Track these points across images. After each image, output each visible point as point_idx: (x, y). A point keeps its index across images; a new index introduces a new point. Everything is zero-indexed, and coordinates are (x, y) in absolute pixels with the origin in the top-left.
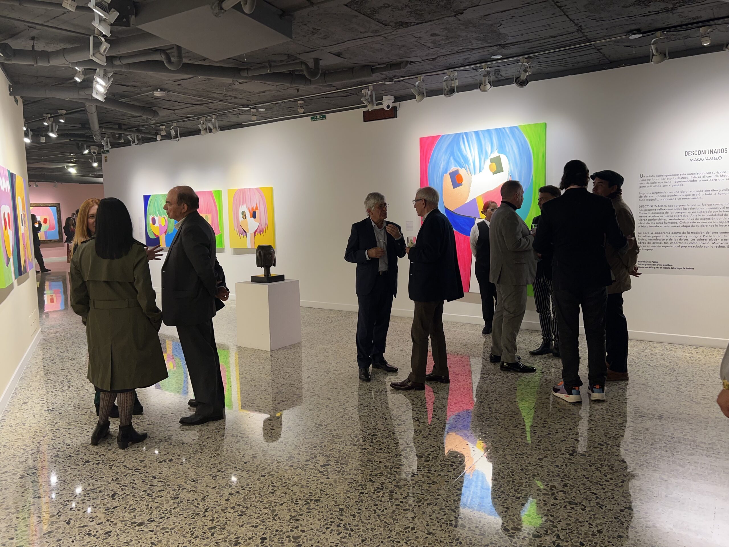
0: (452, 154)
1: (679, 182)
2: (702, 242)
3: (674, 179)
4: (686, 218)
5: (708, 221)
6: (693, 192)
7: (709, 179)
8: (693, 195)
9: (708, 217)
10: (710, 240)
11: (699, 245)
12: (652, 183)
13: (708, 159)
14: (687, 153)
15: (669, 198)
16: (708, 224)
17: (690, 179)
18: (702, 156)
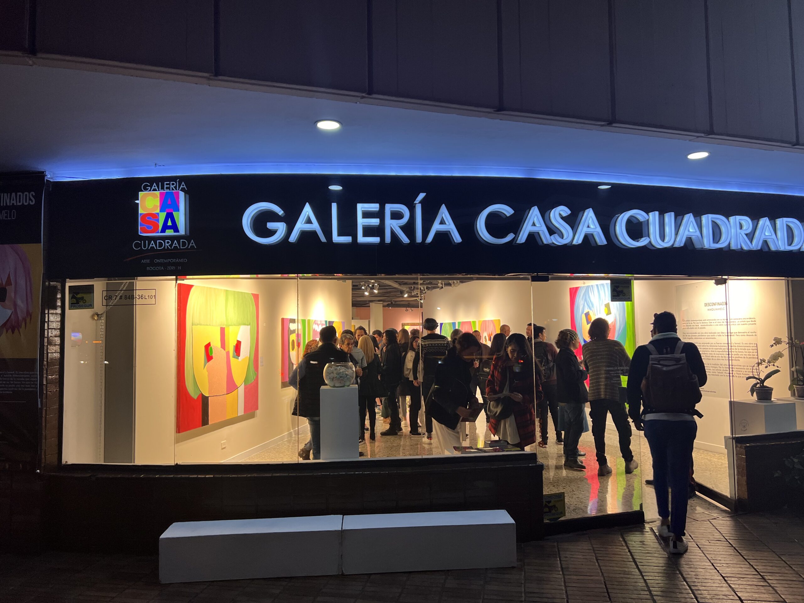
0: (586, 300)
1: (703, 325)
2: (718, 371)
3: (700, 323)
4: (708, 353)
5: (720, 356)
6: (711, 333)
7: (719, 324)
8: (711, 336)
9: (720, 353)
10: (723, 370)
11: (717, 374)
12: (689, 326)
13: (717, 309)
14: (706, 305)
15: (699, 337)
16: (720, 358)
17: (709, 324)
18: (714, 307)
